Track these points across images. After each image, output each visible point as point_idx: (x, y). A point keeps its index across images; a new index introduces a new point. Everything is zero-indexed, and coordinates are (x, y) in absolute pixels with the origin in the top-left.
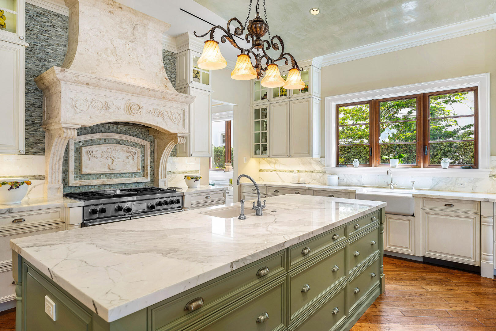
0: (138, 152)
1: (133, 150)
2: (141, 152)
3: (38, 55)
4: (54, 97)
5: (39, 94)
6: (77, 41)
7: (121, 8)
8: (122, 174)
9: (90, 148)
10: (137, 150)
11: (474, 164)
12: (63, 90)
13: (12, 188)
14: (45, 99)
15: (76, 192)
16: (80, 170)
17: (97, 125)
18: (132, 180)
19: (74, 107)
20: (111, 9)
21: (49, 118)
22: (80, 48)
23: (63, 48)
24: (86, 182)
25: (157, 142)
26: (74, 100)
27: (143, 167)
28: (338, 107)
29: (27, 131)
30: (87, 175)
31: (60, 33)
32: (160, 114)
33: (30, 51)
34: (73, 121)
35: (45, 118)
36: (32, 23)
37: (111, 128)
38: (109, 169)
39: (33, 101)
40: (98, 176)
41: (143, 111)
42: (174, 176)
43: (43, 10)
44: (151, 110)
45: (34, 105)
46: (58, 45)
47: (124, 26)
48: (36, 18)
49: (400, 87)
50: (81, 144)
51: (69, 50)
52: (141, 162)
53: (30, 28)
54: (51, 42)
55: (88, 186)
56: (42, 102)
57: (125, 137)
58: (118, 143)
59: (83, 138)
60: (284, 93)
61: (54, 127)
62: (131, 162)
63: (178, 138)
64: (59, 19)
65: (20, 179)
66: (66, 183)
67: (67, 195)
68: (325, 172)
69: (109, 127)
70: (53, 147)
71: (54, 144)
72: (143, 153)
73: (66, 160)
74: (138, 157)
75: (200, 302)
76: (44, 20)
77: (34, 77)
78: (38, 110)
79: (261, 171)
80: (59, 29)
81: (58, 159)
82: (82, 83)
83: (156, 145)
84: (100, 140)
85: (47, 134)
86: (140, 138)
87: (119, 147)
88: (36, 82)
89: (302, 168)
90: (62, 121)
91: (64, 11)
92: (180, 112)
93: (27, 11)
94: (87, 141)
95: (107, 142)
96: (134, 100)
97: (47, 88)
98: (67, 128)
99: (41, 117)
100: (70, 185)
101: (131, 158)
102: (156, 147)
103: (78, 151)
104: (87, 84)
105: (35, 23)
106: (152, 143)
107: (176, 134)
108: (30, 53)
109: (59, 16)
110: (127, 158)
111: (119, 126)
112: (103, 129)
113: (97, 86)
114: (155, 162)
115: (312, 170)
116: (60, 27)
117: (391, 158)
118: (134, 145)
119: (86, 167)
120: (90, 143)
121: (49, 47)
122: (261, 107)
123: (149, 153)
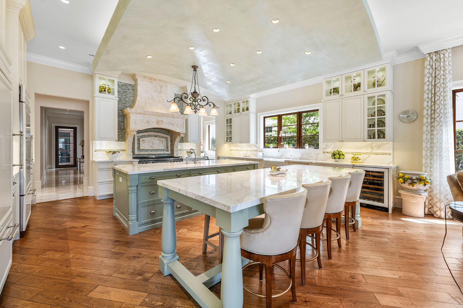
0: (165, 141)
1: (162, 139)
2: (166, 140)
3: (123, 102)
4: (128, 119)
5: (123, 117)
6: (137, 96)
7: (155, 80)
8: (158, 150)
9: (143, 139)
10: (164, 140)
11: (317, 146)
12: (131, 116)
13: (113, 153)
14: (125, 119)
15: (138, 157)
16: (139, 148)
17: (146, 129)
18: (162, 152)
19: (135, 123)
20: (151, 81)
21: (127, 127)
22: (138, 98)
23: (132, 98)
24: (141, 153)
25: (174, 136)
26: (135, 120)
27: (167, 147)
28: (265, 118)
29: (119, 132)
30: (142, 150)
31: (131, 92)
32: (172, 124)
33: (119, 101)
34: (135, 128)
35: (125, 127)
36: (120, 89)
37: (153, 130)
38: (152, 147)
39: (121, 120)
40: (147, 150)
41: (164, 123)
42: (182, 151)
43: (125, 83)
44: (168, 122)
45: (121, 122)
46: (130, 97)
47: (157, 87)
48: (121, 87)
49: (291, 109)
50: (140, 137)
51: (134, 99)
52: (166, 145)
53: (120, 91)
54: (127, 96)
55: (143, 155)
56: (124, 120)
57: (158, 134)
58: (156, 136)
59: (141, 134)
60: (239, 111)
61: (128, 130)
62: (162, 145)
63: (181, 134)
64: (131, 86)
65: (116, 151)
66: (134, 153)
67: (134, 158)
68: (258, 151)
69: (152, 130)
70: (128, 138)
71: (128, 137)
72: (167, 141)
73: (134, 143)
74: (164, 143)
75: (155, 177)
76: (125, 88)
77: (121, 111)
78: (123, 123)
79: (231, 150)
80: (131, 91)
81: (130, 143)
82: (138, 113)
83: (173, 137)
84: (148, 135)
85: (126, 133)
86: (165, 134)
87: (156, 138)
88: (122, 112)
89: (248, 149)
90: (131, 128)
91: (132, 83)
92: (182, 123)
93: (118, 85)
94: (142, 136)
95: (151, 136)
96: (160, 119)
97: (126, 115)
98: (133, 131)
99: (124, 126)
100: (135, 154)
101: (161, 143)
102: (173, 138)
103: (139, 140)
104: (140, 113)
105: (121, 89)
106: (171, 137)
107: (180, 132)
108: (120, 101)
109: (130, 85)
110: (160, 143)
111: (156, 129)
112: (149, 131)
113: (144, 114)
114: (172, 145)
115: (253, 150)
116: (131, 90)
117: (285, 144)
118: (163, 137)
119: (142, 147)
120: (143, 137)
121: (127, 98)
122: (229, 118)
123: (170, 141)
